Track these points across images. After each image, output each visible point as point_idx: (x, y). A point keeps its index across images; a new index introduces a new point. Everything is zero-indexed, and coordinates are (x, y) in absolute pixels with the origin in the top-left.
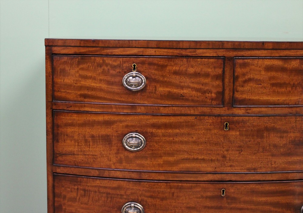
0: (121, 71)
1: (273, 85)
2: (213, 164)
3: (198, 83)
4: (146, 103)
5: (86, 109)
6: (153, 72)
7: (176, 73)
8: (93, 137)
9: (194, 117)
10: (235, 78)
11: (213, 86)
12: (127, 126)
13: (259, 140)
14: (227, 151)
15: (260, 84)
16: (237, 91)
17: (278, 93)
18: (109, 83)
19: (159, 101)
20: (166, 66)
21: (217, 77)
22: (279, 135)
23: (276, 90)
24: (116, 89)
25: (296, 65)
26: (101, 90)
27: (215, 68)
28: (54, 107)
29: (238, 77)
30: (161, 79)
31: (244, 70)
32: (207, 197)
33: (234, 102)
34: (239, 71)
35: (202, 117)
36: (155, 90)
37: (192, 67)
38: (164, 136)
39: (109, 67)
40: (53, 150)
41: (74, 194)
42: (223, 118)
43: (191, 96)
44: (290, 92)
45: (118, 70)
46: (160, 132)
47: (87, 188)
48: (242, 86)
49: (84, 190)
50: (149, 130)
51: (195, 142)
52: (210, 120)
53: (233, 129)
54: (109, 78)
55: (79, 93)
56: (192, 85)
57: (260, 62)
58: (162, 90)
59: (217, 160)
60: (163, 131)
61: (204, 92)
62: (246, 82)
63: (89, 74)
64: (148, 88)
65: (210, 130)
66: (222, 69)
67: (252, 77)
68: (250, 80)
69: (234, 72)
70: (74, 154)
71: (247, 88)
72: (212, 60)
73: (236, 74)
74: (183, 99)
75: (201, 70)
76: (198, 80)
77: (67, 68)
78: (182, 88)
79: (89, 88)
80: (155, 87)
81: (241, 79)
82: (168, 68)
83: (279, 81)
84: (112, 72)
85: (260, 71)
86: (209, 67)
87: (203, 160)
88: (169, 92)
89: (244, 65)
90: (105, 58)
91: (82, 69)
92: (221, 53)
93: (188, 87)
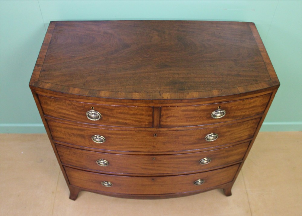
0: (84, 109)
1: (187, 118)
2: (147, 149)
3: (136, 118)
4: (103, 124)
5: (66, 122)
6: (105, 112)
7: (120, 113)
8: (73, 134)
9: (135, 132)
10: (161, 116)
11: (146, 119)
12: (93, 132)
13: (176, 140)
14: (156, 144)
15: (178, 118)
16: (162, 121)
17: (190, 121)
18: (77, 113)
19: (111, 125)
20: (114, 109)
21: (149, 116)
22: (189, 137)
23: (189, 120)
24: (82, 117)
25: (203, 108)
26: (73, 116)
27: (147, 111)
28: (46, 118)
29: (163, 115)
30: (111, 115)
31: (167, 112)
32: (144, 160)
33: (160, 126)
34: (163, 112)
35: (139, 132)
36: (108, 120)
37: (132, 110)
38: (116, 138)
39: (76, 106)
40: (52, 135)
41: (68, 153)
42: (153, 132)
43: (132, 123)
44: (198, 120)
45: (82, 109)
46: (114, 136)
47: (75, 152)
48: (166, 119)
49: (74, 152)
50: (107, 135)
51: (135, 141)
52: (145, 133)
53: (159, 136)
54: (77, 111)
55: (59, 115)
56: (132, 119)
57: (179, 108)
58: (112, 120)
59: (150, 148)
60: (116, 136)
61: (140, 122)
62: (168, 117)
63: (64, 108)
64: (103, 118)
65: (145, 136)
66: (152, 112)
67: (172, 115)
68: (171, 116)
69: (160, 113)
70: (64, 139)
71: (169, 120)
72: (145, 108)
73: (162, 114)
74: (127, 125)
75: (138, 112)
76: (136, 116)
77: (49, 102)
78: (126, 120)
79: (65, 114)
80: (108, 118)
81: (165, 117)
82: (116, 111)
83: (191, 116)
84: (78, 109)
85: (178, 112)
86: (143, 111)
87: (142, 148)
88: (117, 121)
89: (168, 110)
90: (72, 102)
91: (59, 104)
92: (151, 105)
93: (129, 119)
